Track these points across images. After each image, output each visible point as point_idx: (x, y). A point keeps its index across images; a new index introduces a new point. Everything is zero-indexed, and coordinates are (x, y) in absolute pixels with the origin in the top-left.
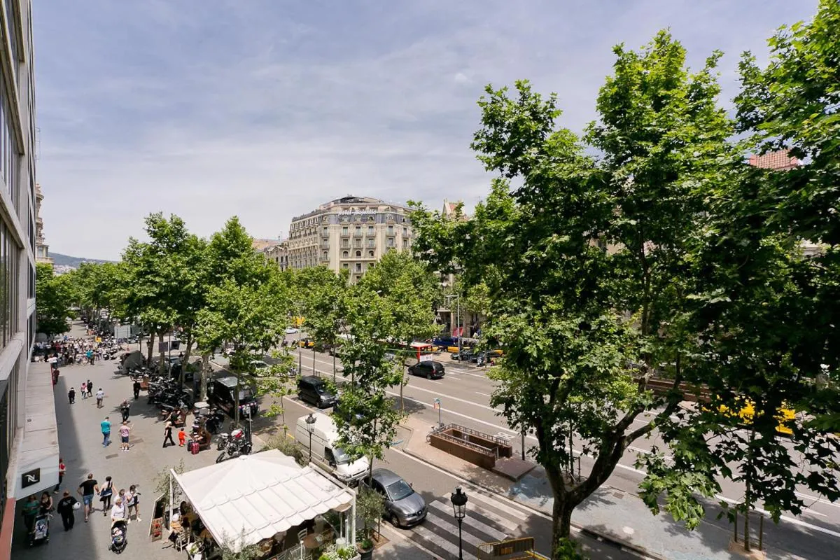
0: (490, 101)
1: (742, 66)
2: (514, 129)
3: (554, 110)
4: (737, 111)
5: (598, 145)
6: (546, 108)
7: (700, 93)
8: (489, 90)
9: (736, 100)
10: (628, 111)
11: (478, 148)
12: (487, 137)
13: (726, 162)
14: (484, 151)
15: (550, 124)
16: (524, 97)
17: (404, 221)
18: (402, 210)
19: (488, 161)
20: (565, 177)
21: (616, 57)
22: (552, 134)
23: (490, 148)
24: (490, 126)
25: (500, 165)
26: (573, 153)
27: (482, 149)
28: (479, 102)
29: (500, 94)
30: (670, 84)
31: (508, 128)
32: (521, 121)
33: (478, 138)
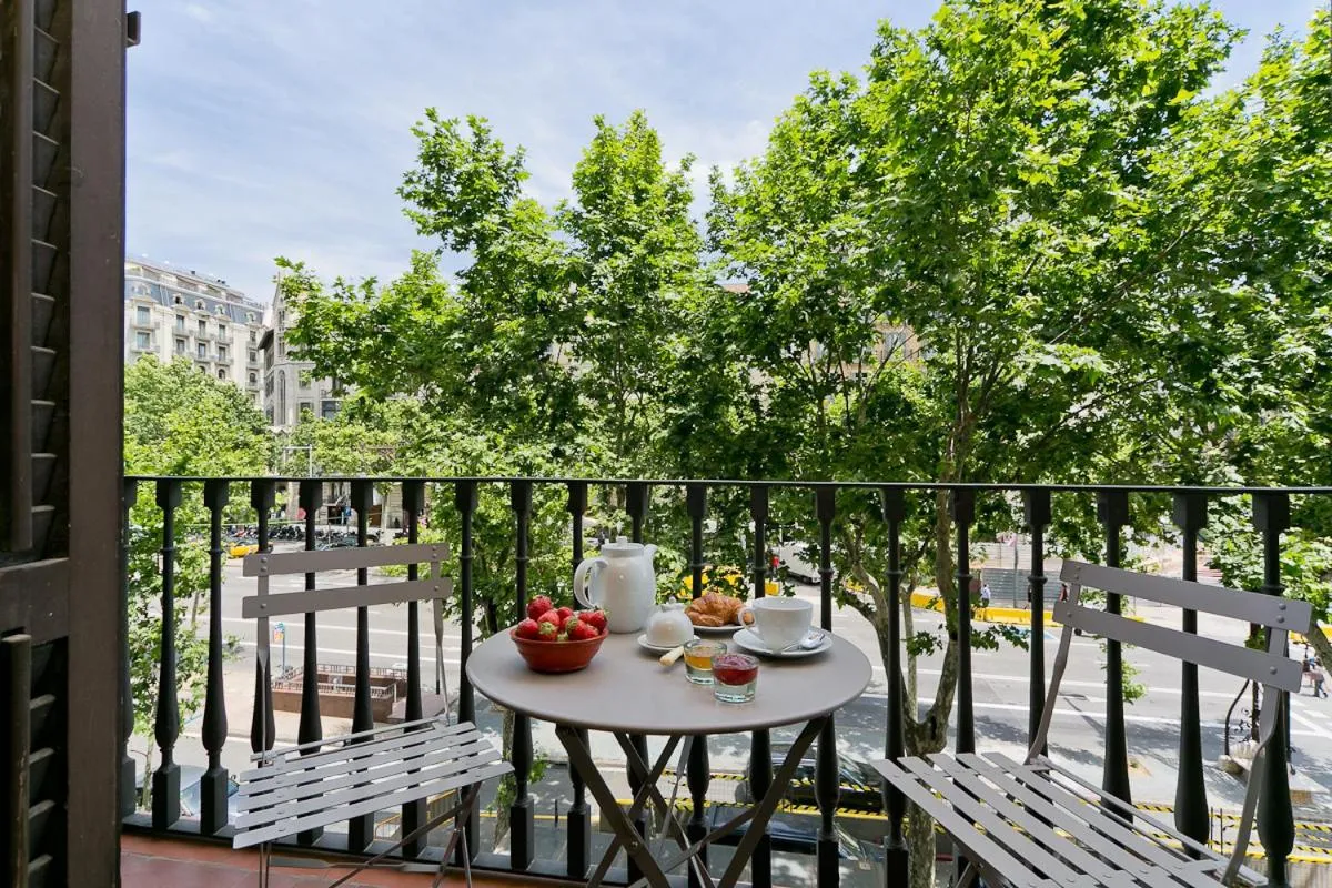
0: (433, 132)
1: (712, 181)
2: (468, 181)
3: (520, 170)
4: (708, 228)
5: (570, 232)
6: (509, 165)
7: (676, 197)
8: (431, 115)
9: (708, 216)
10: (610, 197)
11: (408, 196)
12: (427, 183)
13: (701, 279)
14: (419, 203)
15: (515, 188)
16: (480, 142)
17: (178, 301)
18: (174, 279)
19: (422, 220)
20: (536, 262)
21: (596, 131)
22: (516, 202)
23: (428, 202)
24: (432, 169)
25: (442, 229)
26: (546, 234)
27: (417, 200)
28: (414, 129)
29: (448, 125)
30: (649, 177)
31: (458, 177)
32: (477, 173)
33: (410, 181)
